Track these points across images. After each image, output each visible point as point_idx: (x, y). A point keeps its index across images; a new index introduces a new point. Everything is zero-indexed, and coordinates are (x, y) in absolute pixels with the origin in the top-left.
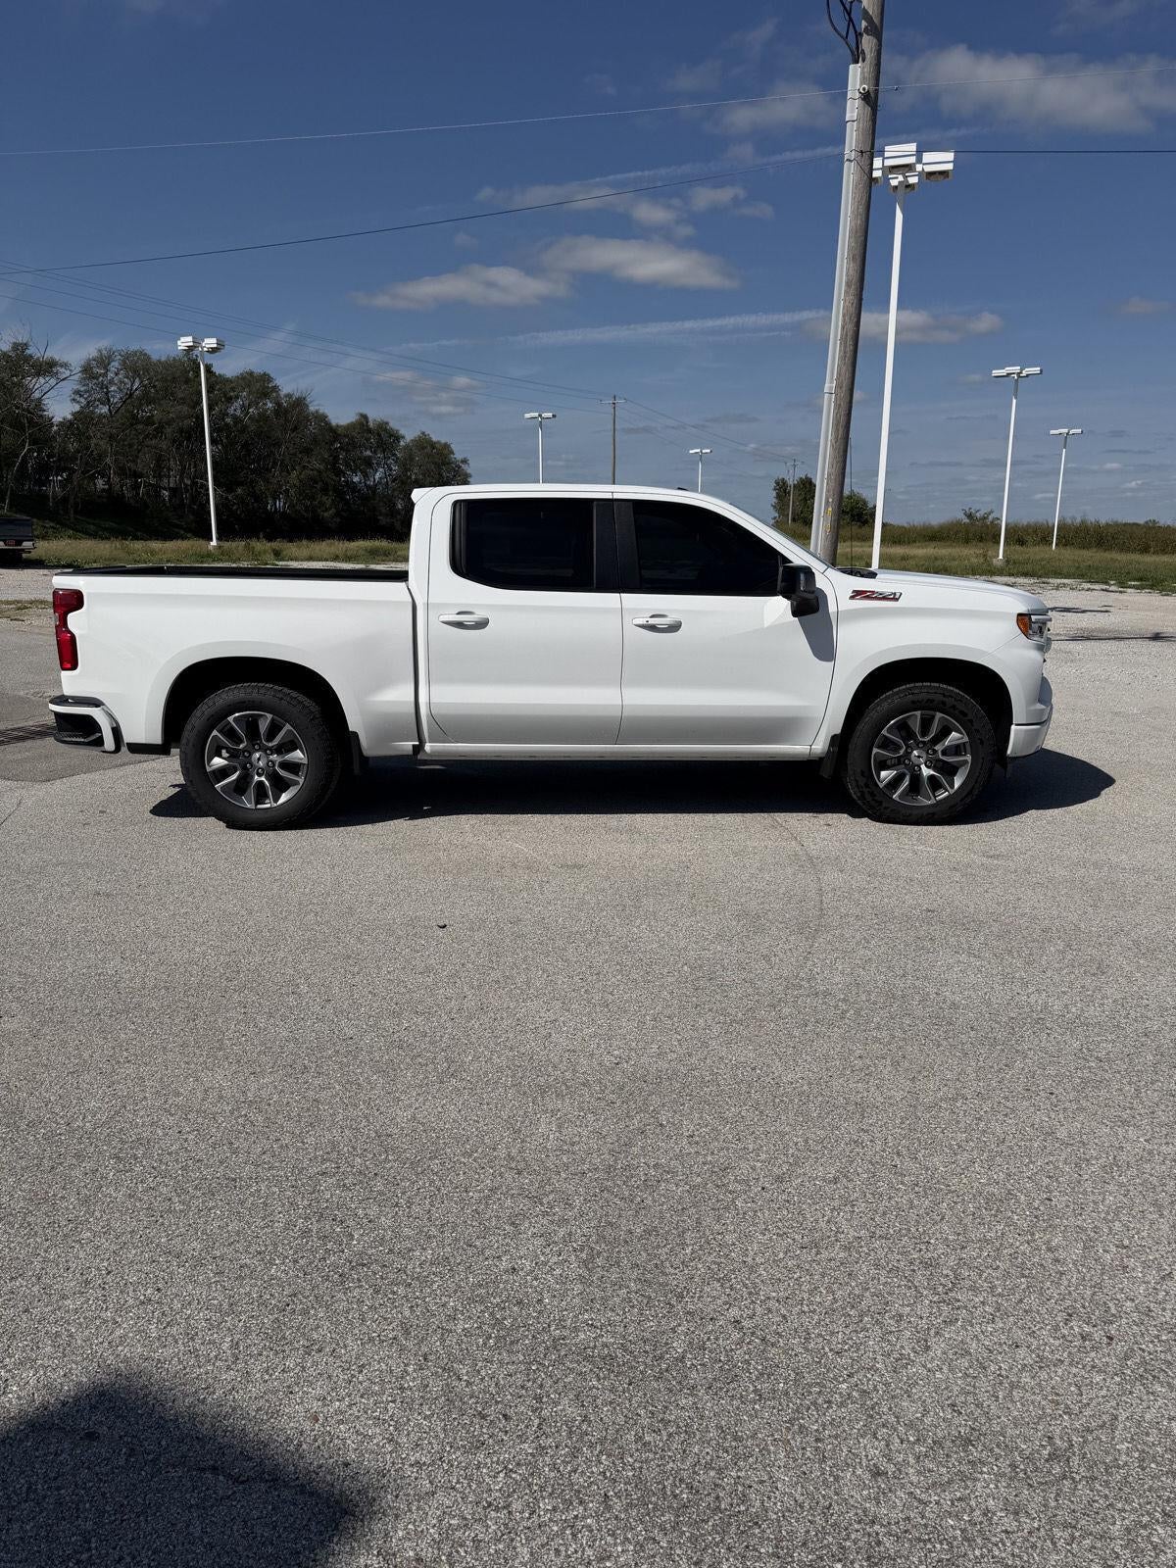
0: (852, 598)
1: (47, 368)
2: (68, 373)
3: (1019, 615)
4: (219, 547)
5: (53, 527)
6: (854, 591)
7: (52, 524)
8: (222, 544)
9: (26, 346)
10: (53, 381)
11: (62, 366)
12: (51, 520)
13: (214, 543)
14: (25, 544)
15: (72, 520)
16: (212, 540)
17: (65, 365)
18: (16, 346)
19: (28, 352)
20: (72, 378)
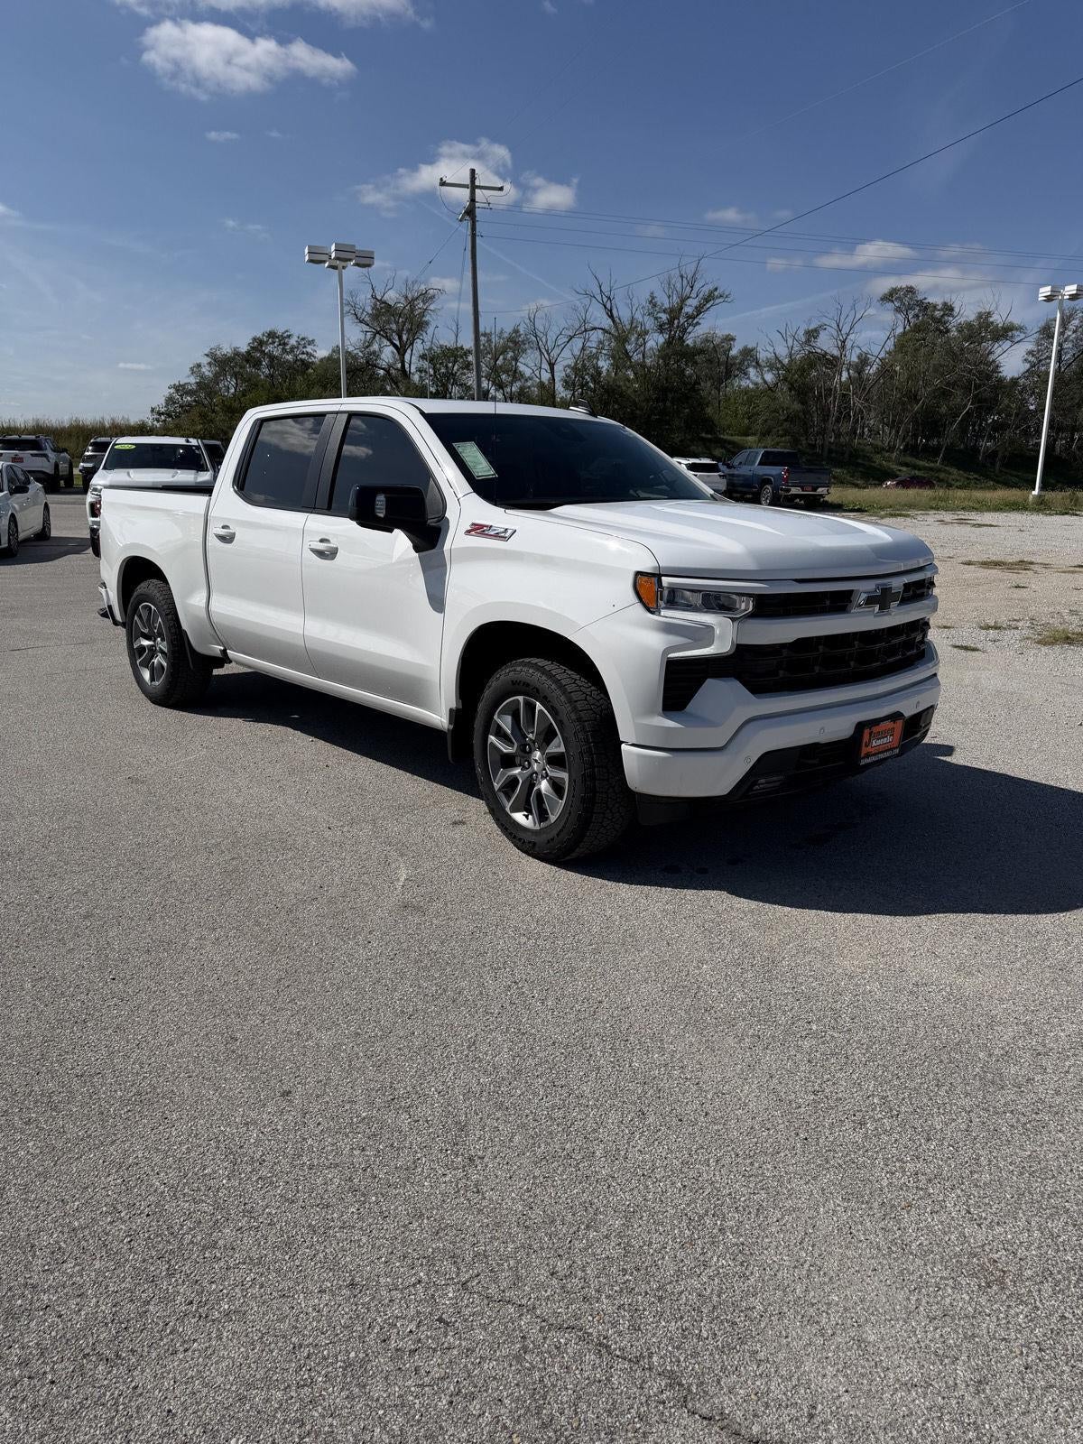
0: (468, 532)
1: (1005, 333)
2: (1022, 336)
3: (638, 573)
4: (1039, 496)
5: (976, 479)
6: (473, 524)
7: (975, 476)
8: (1043, 493)
9: (989, 314)
10: (1008, 343)
11: (1017, 329)
12: (976, 472)
13: (1035, 492)
14: (820, 490)
15: (997, 471)
16: (1034, 489)
17: (1020, 329)
18: (980, 316)
19: (991, 320)
20: (1026, 340)
